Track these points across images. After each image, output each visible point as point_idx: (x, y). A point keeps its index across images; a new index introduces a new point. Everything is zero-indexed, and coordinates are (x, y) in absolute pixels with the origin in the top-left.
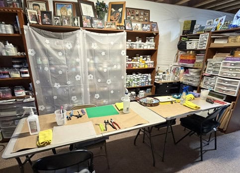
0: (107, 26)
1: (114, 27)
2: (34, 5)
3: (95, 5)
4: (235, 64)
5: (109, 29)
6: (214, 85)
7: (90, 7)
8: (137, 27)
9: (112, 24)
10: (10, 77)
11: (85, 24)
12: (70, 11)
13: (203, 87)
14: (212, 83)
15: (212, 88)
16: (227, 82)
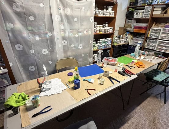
13: (146, 47)
14: (154, 45)
15: (154, 48)
16: (165, 44)
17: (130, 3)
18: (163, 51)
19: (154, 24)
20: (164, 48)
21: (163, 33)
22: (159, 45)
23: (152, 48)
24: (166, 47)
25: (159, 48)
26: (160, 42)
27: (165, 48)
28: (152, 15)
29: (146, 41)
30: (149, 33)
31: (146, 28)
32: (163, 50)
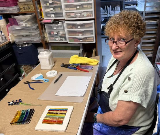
6: (65, 35)
13: (50, 41)
14: (61, 32)
15: (63, 39)
16: (80, 27)
18: (81, 42)
20: (80, 36)
21: (67, 6)
22: (70, 32)
23: (62, 40)
24: (82, 33)
25: (74, 38)
26: (68, 25)
27: (83, 35)
29: (43, 28)
30: (41, 10)
32: (81, 39)
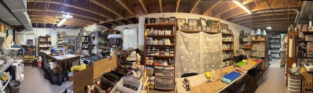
0: (212, 31)
1: (216, 31)
2: (180, 21)
3: (206, 20)
4: (262, 47)
5: (213, 32)
7: (204, 21)
8: (225, 31)
9: (215, 30)
10: (164, 55)
11: (203, 29)
12: (195, 23)
13: (252, 56)
17: (240, 34)
19: (254, 44)
21: (258, 48)
26: (258, 52)
28: (252, 40)
29: (252, 52)
30: (252, 48)
31: (250, 46)
